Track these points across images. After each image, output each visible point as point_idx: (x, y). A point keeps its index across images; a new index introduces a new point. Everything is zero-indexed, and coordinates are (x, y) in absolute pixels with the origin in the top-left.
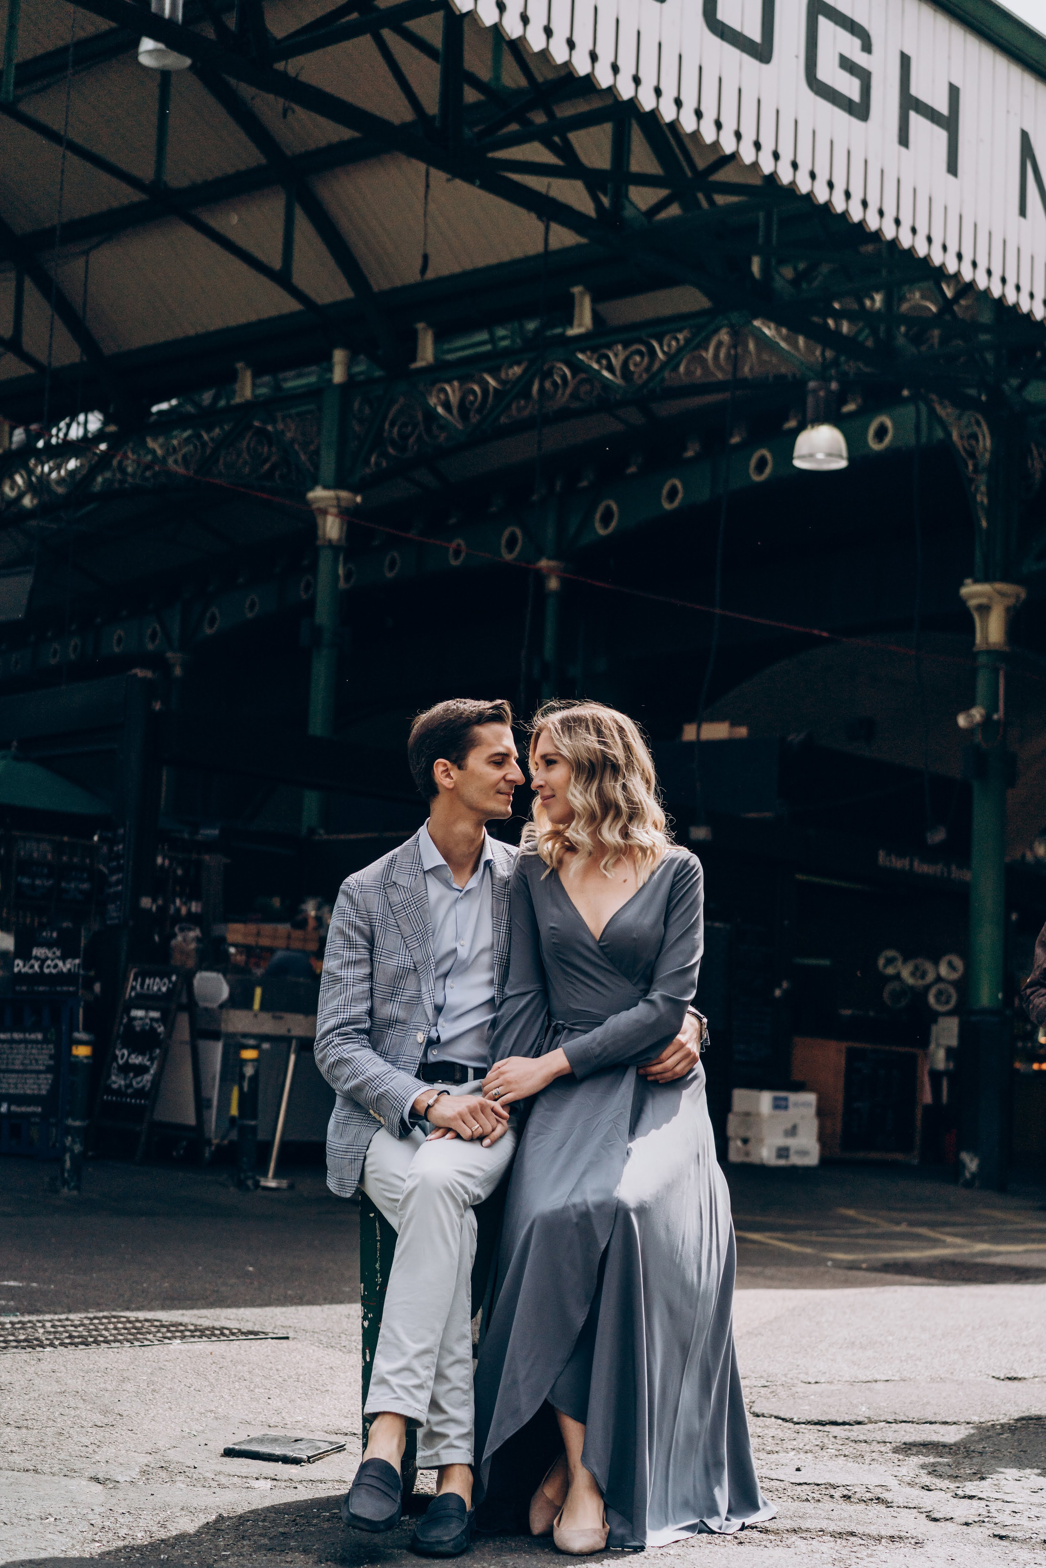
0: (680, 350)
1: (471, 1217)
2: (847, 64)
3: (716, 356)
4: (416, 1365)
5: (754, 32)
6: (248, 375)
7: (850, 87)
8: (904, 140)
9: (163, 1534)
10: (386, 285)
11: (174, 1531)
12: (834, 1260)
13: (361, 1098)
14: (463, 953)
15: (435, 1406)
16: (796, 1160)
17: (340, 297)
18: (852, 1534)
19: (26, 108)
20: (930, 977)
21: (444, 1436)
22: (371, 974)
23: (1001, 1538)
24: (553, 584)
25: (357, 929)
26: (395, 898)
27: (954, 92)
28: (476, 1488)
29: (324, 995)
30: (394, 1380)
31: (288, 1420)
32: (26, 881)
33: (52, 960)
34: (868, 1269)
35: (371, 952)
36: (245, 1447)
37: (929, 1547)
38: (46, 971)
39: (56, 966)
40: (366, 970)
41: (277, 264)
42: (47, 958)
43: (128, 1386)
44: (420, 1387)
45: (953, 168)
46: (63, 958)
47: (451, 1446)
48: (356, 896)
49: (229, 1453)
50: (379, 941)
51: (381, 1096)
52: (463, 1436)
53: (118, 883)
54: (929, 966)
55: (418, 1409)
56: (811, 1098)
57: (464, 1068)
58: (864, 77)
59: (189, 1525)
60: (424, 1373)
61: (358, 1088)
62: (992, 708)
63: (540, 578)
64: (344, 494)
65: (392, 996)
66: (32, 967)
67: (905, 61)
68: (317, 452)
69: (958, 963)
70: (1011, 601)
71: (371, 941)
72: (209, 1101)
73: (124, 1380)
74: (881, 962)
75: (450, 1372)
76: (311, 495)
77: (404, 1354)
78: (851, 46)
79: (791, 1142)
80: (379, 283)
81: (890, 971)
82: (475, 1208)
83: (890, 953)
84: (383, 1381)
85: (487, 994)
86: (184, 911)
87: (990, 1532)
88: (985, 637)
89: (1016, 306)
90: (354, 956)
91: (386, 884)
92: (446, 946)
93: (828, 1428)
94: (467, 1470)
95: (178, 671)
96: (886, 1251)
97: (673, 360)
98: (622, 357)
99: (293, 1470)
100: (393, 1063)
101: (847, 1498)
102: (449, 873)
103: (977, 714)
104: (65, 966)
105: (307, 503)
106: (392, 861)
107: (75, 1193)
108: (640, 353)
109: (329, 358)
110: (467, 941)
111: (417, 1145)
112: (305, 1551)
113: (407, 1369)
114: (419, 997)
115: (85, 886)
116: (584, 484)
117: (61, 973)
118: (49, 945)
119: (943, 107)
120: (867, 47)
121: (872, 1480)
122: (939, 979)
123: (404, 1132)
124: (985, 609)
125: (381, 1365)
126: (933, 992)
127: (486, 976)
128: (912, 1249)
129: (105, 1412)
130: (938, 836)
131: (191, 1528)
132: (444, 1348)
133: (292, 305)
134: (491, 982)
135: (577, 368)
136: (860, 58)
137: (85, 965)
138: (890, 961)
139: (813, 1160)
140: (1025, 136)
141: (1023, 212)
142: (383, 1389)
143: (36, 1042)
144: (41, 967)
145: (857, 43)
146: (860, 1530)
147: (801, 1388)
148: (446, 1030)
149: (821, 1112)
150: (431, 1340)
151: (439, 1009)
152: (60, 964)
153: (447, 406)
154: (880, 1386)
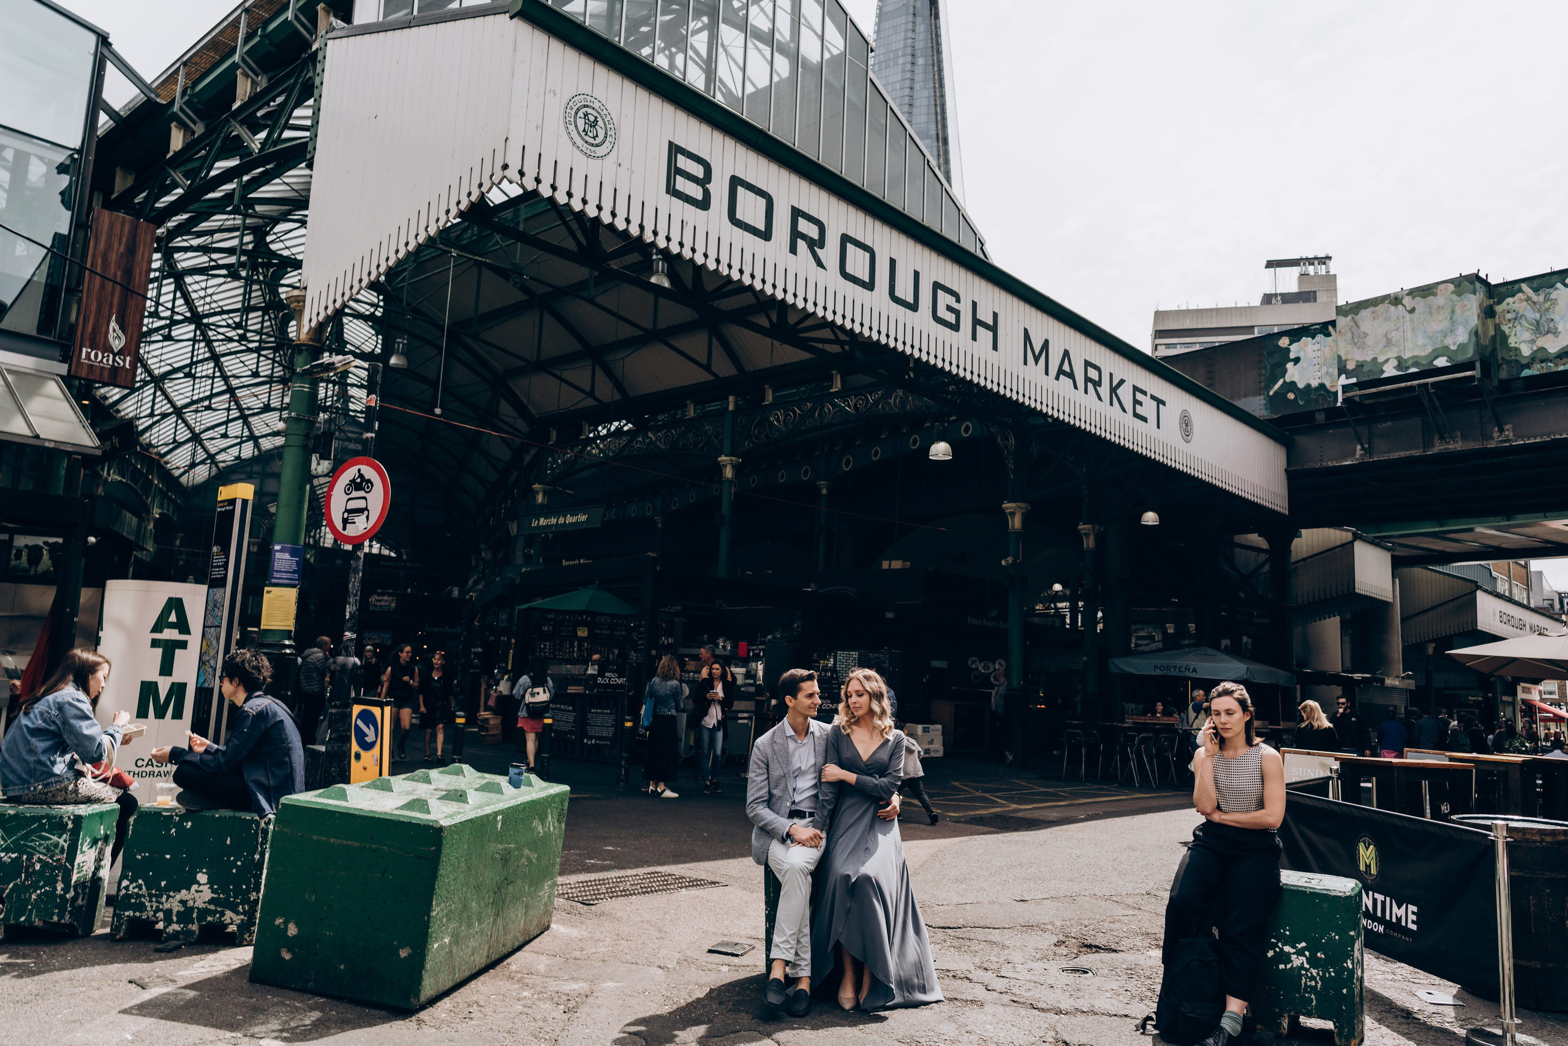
0: (879, 399)
1: (809, 878)
2: (950, 309)
3: (895, 400)
4: (790, 940)
5: (910, 299)
6: (692, 405)
7: (951, 318)
8: (974, 338)
9: (690, 1000)
10: (752, 369)
11: (694, 997)
12: (950, 817)
13: (766, 828)
14: (803, 768)
15: (797, 954)
16: (933, 755)
17: (731, 374)
18: (956, 999)
19: (598, 300)
20: (991, 669)
21: (800, 965)
22: (768, 778)
23: (1014, 1002)
24: (824, 491)
25: (762, 761)
26: (776, 748)
27: (995, 315)
28: (811, 986)
29: (749, 787)
30: (782, 946)
31: (732, 932)
32: (599, 632)
33: (613, 678)
34: (963, 822)
35: (768, 770)
36: (716, 949)
37: (986, 1008)
38: (611, 683)
39: (615, 681)
40: (765, 776)
41: (704, 362)
42: (611, 677)
43: (668, 916)
44: (791, 948)
45: (995, 348)
46: (619, 677)
47: (802, 969)
48: (761, 748)
49: (710, 951)
50: (771, 766)
51: (773, 829)
52: (806, 965)
53: (642, 644)
54: (991, 665)
55: (790, 957)
56: (939, 727)
57: (805, 812)
58: (957, 313)
59: (700, 994)
60: (793, 942)
61: (765, 825)
62: (1016, 557)
63: (819, 489)
64: (733, 458)
65: (776, 787)
66: (606, 681)
67: (974, 304)
68: (722, 439)
69: (1003, 663)
70: (1024, 511)
71: (768, 765)
72: (681, 739)
73: (666, 913)
74: (970, 663)
75: (802, 940)
76: (719, 459)
77: (785, 935)
78: (951, 300)
79: (931, 747)
80: (749, 368)
81: (974, 666)
82: (811, 874)
83: (974, 659)
84: (777, 946)
85: (813, 782)
86: (666, 642)
87: (1010, 998)
88: (1013, 526)
89: (1023, 403)
90: (761, 771)
91: (773, 741)
92: (797, 766)
93: (947, 930)
94: (808, 979)
95: (660, 525)
96: (973, 810)
97: (876, 402)
98: (854, 401)
99: (736, 960)
100: (778, 814)
101: (954, 976)
102: (796, 737)
103: (1010, 559)
104: (620, 681)
105: (718, 463)
106: (774, 732)
108: (861, 399)
109: (728, 399)
110: (804, 764)
111: (788, 848)
112: (747, 1013)
113: (787, 941)
114: (787, 787)
115: (623, 633)
116: (837, 448)
117: (617, 684)
118: (613, 671)
119: (991, 322)
120: (958, 301)
121: (964, 966)
122: (995, 670)
123: (783, 841)
124: (1013, 514)
125: (776, 939)
126: (993, 675)
127: (813, 776)
128: (984, 808)
129: (660, 931)
130: (994, 614)
131: (702, 996)
132: (800, 931)
133: (710, 377)
134: (815, 778)
135: (834, 405)
136: (955, 306)
137: (627, 681)
138: (973, 662)
139: (940, 754)
140: (1026, 331)
141: (1025, 363)
142: (778, 949)
143: (607, 713)
144: (609, 681)
145: (954, 299)
146: (959, 997)
147: (936, 908)
148: (797, 798)
149: (944, 733)
150: (795, 930)
151: (794, 790)
152: (617, 680)
153: (778, 420)
154: (968, 907)
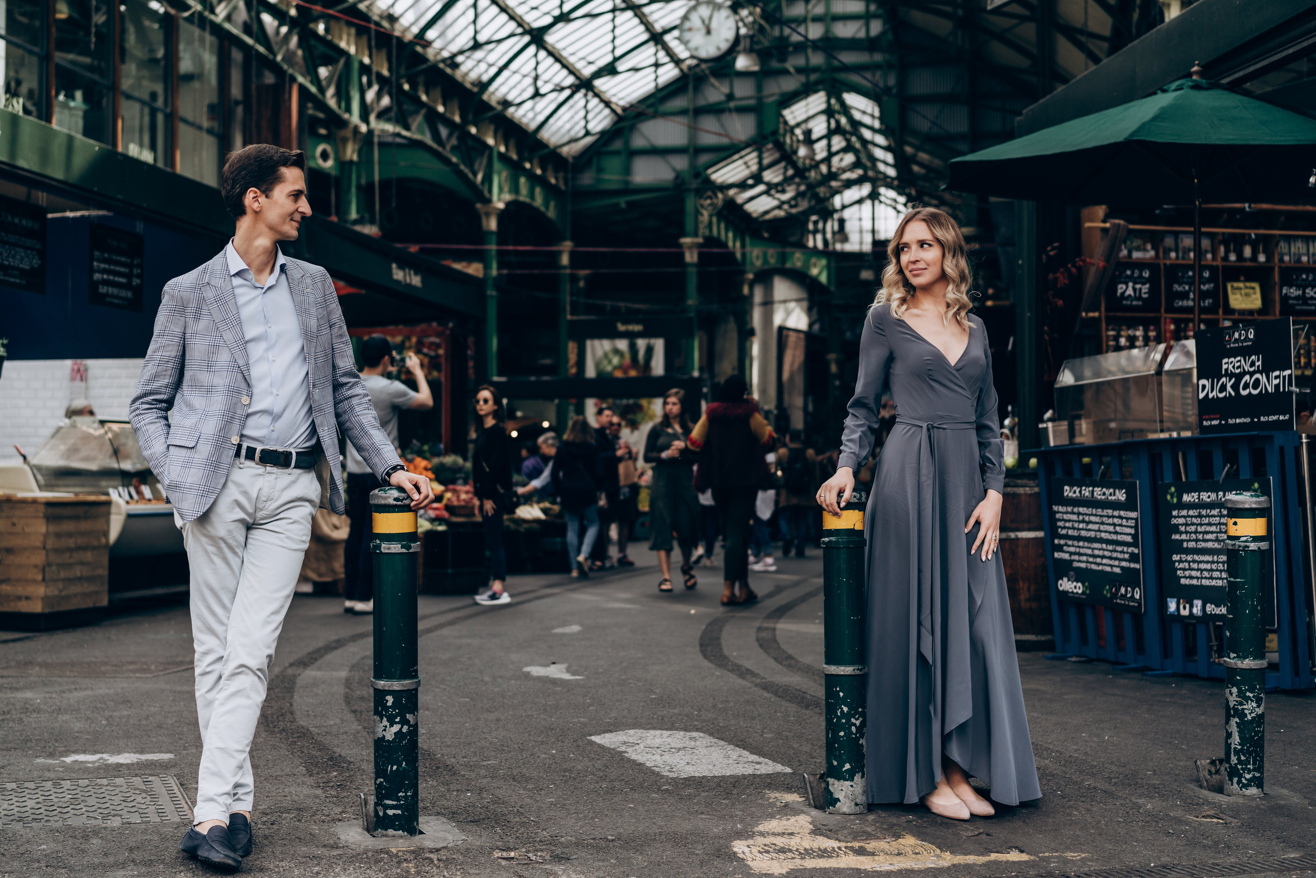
26: (207, 295)
33: (1252, 374)
38: (1244, 393)
39: (1257, 384)
42: (1244, 373)
46: (1266, 370)
48: (177, 293)
66: (1223, 388)
91: (199, 287)
102: (251, 275)
107: (1253, 791)
117: (1265, 395)
118: (1244, 352)
144: (1235, 387)
152: (1263, 379)
